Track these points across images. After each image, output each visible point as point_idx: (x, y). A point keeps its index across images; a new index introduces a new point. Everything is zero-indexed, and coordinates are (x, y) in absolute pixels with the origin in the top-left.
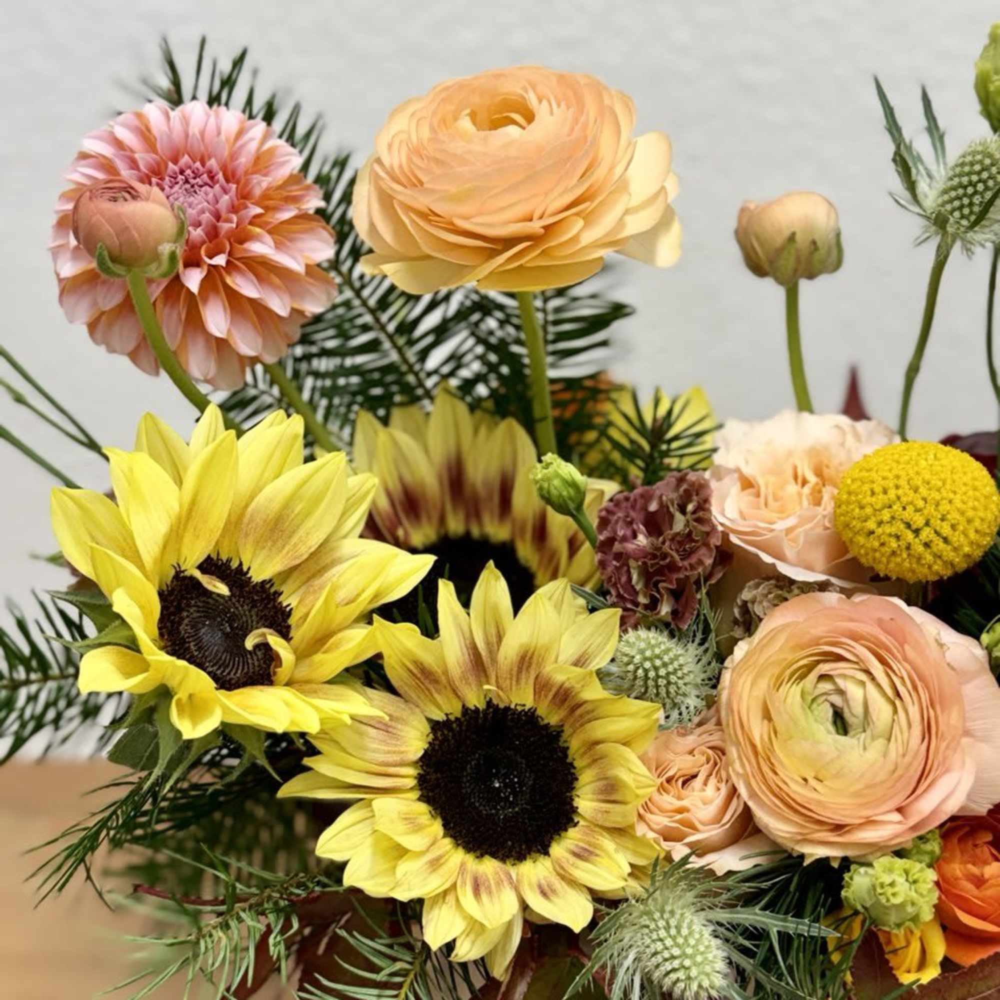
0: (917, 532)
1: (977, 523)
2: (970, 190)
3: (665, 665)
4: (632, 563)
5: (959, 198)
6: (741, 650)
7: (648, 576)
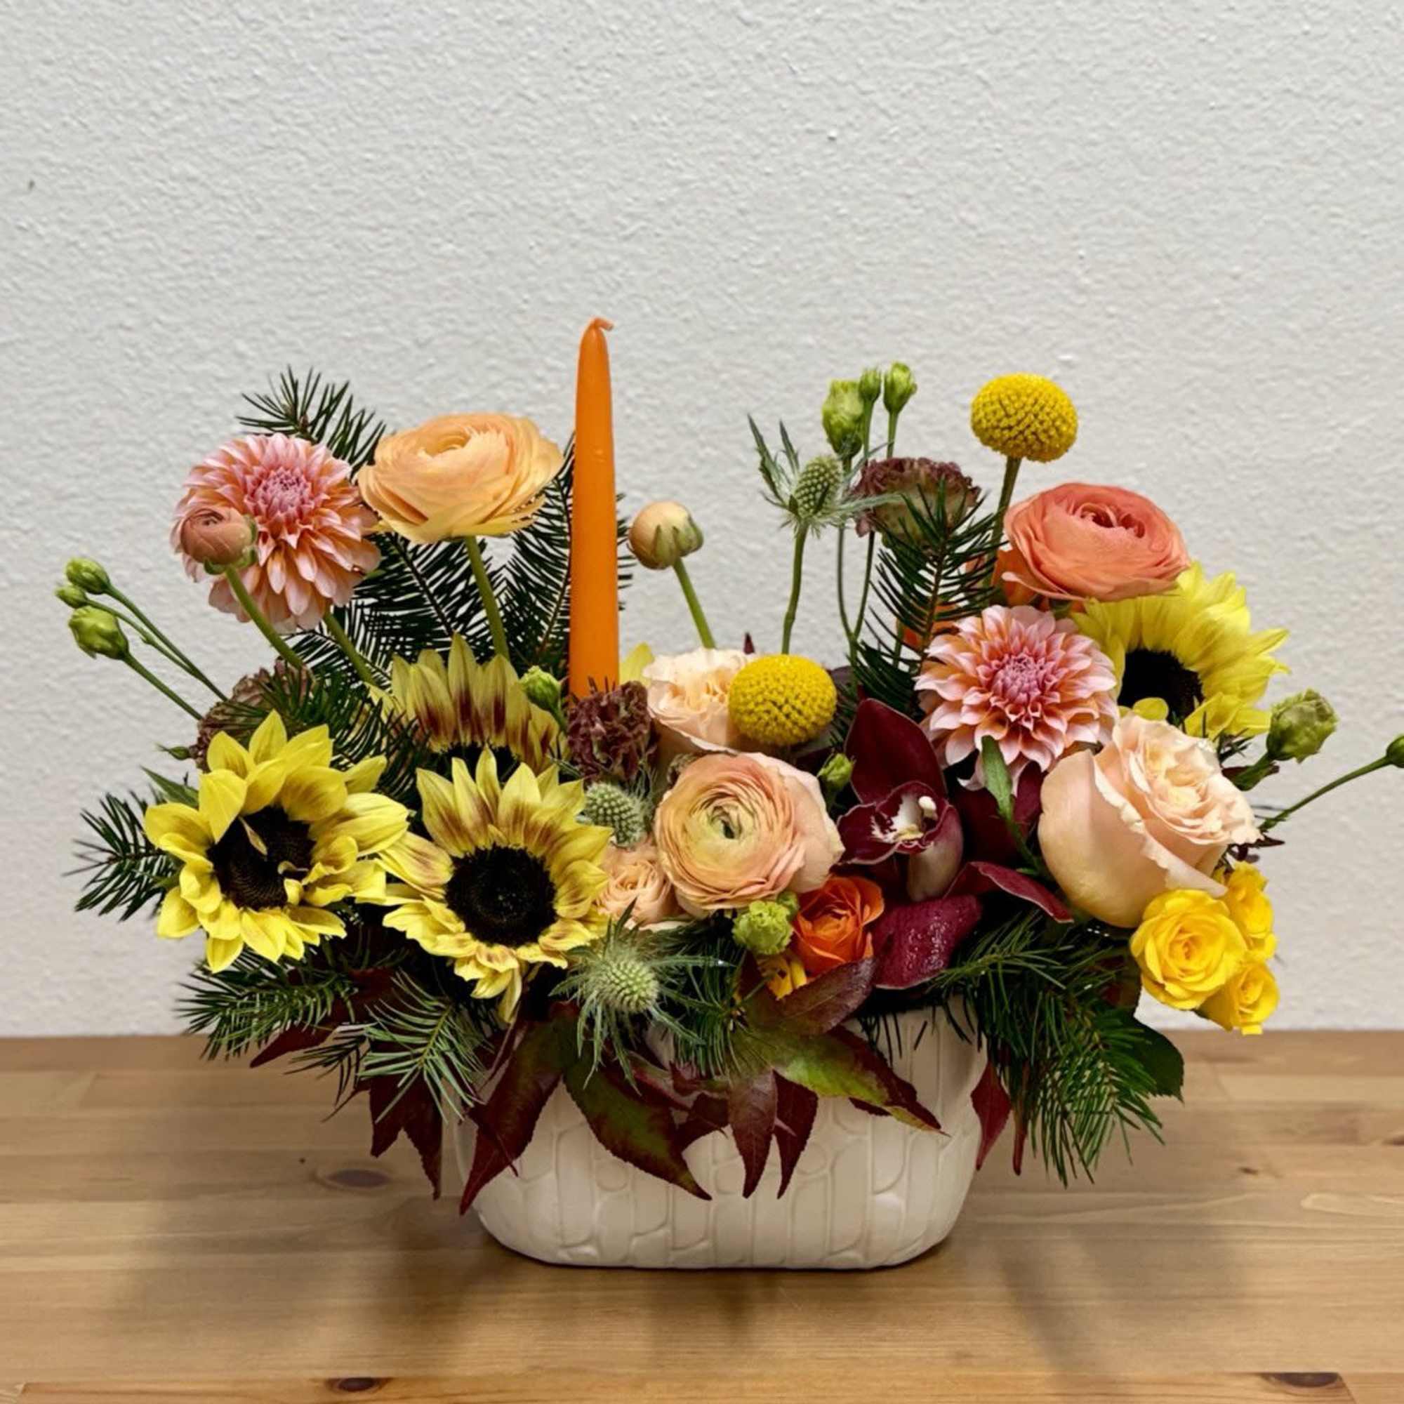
0: (780, 708)
1: (819, 702)
2: (813, 489)
3: (618, 806)
4: (593, 738)
5: (806, 495)
6: (667, 795)
7: (604, 747)
